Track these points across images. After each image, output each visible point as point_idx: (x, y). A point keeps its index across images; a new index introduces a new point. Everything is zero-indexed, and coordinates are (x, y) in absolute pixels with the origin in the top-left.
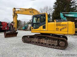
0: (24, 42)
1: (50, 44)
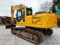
0: (12, 33)
1: (27, 37)
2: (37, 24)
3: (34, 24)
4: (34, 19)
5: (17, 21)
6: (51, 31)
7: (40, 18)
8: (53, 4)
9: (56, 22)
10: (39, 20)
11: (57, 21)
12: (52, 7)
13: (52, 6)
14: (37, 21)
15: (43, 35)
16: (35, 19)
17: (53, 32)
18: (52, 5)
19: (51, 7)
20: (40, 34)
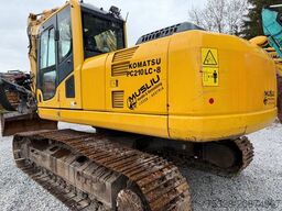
1: (87, 196)
2: (139, 107)
3: (126, 108)
4: (120, 78)
5: (39, 92)
6: (242, 147)
7: (159, 70)
8: (251, 6)
9: (271, 94)
10: (153, 81)
11: (279, 88)
12: (247, 23)
13: (248, 19)
14: (143, 89)
15: (181, 187)
16: (128, 73)
17: (251, 155)
18: (247, 12)
19: (239, 22)
20: (163, 178)
